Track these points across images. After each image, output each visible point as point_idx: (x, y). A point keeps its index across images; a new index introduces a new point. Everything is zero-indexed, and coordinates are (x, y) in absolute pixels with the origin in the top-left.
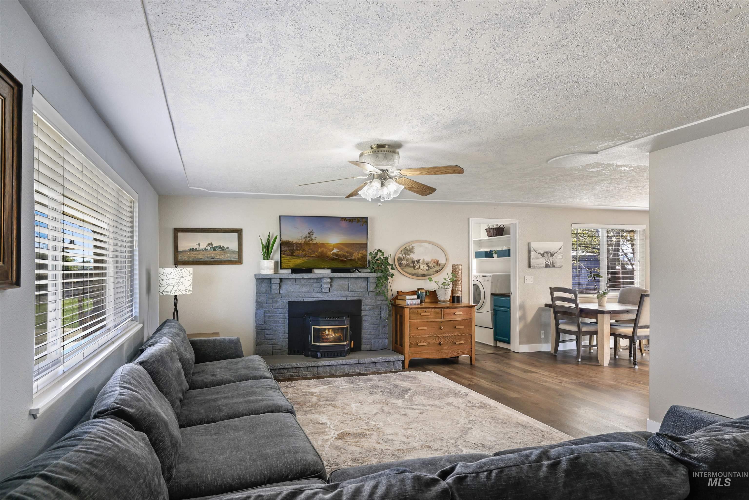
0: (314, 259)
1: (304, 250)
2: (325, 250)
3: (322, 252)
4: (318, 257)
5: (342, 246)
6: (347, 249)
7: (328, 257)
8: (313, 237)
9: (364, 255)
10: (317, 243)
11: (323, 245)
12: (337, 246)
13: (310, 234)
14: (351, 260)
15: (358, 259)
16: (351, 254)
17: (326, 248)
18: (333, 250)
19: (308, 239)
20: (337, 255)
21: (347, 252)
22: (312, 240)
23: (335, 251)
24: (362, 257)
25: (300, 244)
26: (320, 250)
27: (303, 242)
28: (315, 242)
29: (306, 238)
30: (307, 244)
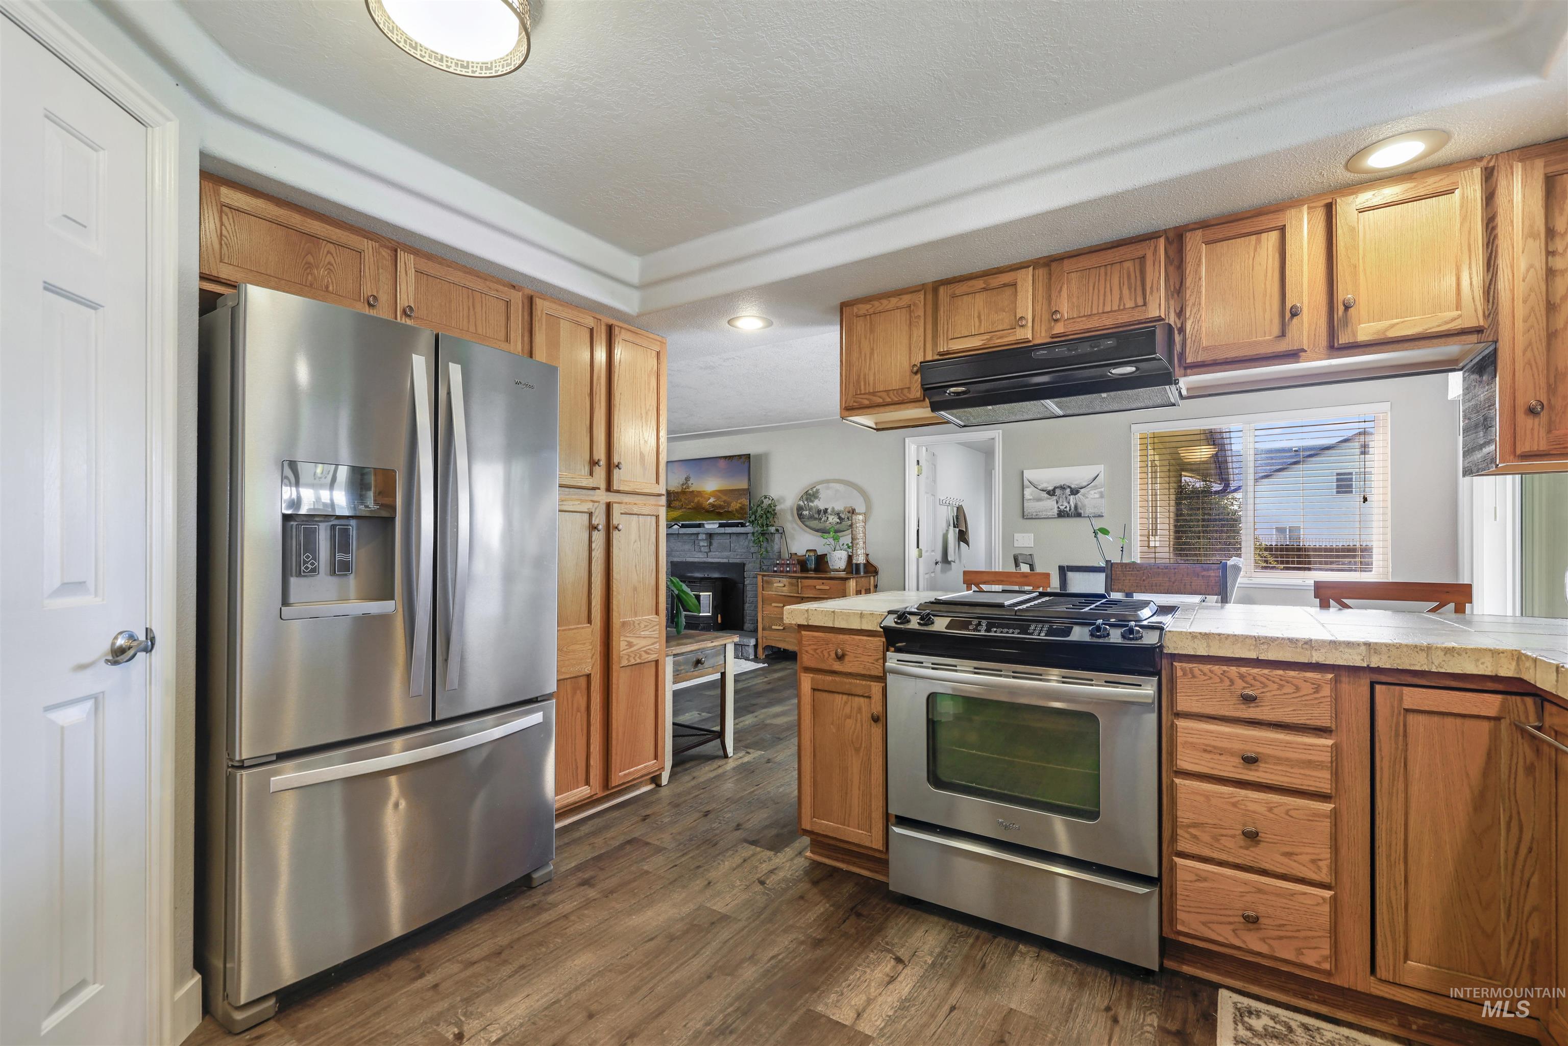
0: (690, 511)
1: (680, 501)
2: (701, 500)
3: (698, 501)
4: (694, 508)
5: (720, 494)
6: (724, 498)
7: (704, 508)
8: (690, 483)
9: (744, 505)
10: (693, 491)
11: (699, 493)
12: (715, 494)
13: (687, 479)
14: (728, 512)
15: (736, 510)
16: (729, 504)
17: (702, 497)
18: (709, 499)
19: (684, 487)
20: (713, 505)
21: (724, 501)
22: (688, 487)
23: (711, 500)
24: (741, 508)
25: (677, 493)
26: (696, 500)
27: (680, 490)
28: (691, 490)
29: (683, 485)
30: (683, 492)
